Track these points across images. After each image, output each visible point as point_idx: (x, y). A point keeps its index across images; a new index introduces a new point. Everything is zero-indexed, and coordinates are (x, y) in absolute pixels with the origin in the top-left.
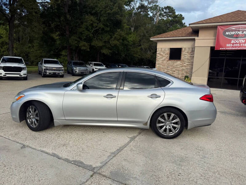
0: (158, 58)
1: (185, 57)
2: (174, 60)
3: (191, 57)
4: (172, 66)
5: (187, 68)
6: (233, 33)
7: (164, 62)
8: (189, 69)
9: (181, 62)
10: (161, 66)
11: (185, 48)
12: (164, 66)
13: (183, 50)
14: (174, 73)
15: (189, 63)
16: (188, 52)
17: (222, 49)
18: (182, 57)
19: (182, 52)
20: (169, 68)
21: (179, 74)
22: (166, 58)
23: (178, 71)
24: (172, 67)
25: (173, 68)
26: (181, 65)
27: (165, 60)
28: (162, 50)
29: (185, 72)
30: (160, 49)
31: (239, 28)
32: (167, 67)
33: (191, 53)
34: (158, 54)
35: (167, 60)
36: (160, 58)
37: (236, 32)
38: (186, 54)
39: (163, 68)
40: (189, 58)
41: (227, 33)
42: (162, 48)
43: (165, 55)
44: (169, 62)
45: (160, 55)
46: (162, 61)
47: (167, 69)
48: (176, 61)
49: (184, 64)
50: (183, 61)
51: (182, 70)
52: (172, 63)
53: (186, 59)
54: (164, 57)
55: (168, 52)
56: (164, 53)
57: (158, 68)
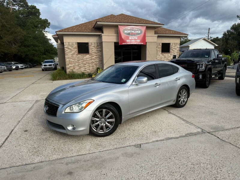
0: (66, 52)
1: (93, 51)
2: (83, 54)
3: (97, 51)
4: (82, 59)
5: (96, 60)
6: (129, 32)
7: (74, 56)
8: (97, 61)
9: (90, 56)
10: (72, 60)
11: (91, 43)
12: (75, 60)
13: (90, 44)
14: (85, 66)
15: (97, 57)
16: (94, 47)
17: (124, 44)
18: (90, 51)
19: (89, 47)
20: (80, 62)
21: (90, 67)
22: (75, 52)
23: (89, 64)
24: (82, 61)
25: (84, 61)
26: (90, 59)
27: (74, 54)
28: (70, 44)
29: (94, 64)
30: (67, 44)
31: (133, 29)
32: (78, 61)
33: (97, 47)
34: (66, 48)
35: (77, 54)
36: (69, 52)
37: (131, 31)
38: (93, 49)
39: (73, 62)
40: (96, 52)
41: (126, 32)
42: (69, 43)
43: (74, 49)
44: (79, 56)
45: (69, 49)
46: (72, 55)
47: (78, 63)
48: (85, 55)
49: (93, 58)
50: (92, 55)
51: (92, 62)
52: (82, 57)
53: (93, 53)
54: (73, 51)
55: (76, 46)
56: (72, 47)
57: (69, 62)
